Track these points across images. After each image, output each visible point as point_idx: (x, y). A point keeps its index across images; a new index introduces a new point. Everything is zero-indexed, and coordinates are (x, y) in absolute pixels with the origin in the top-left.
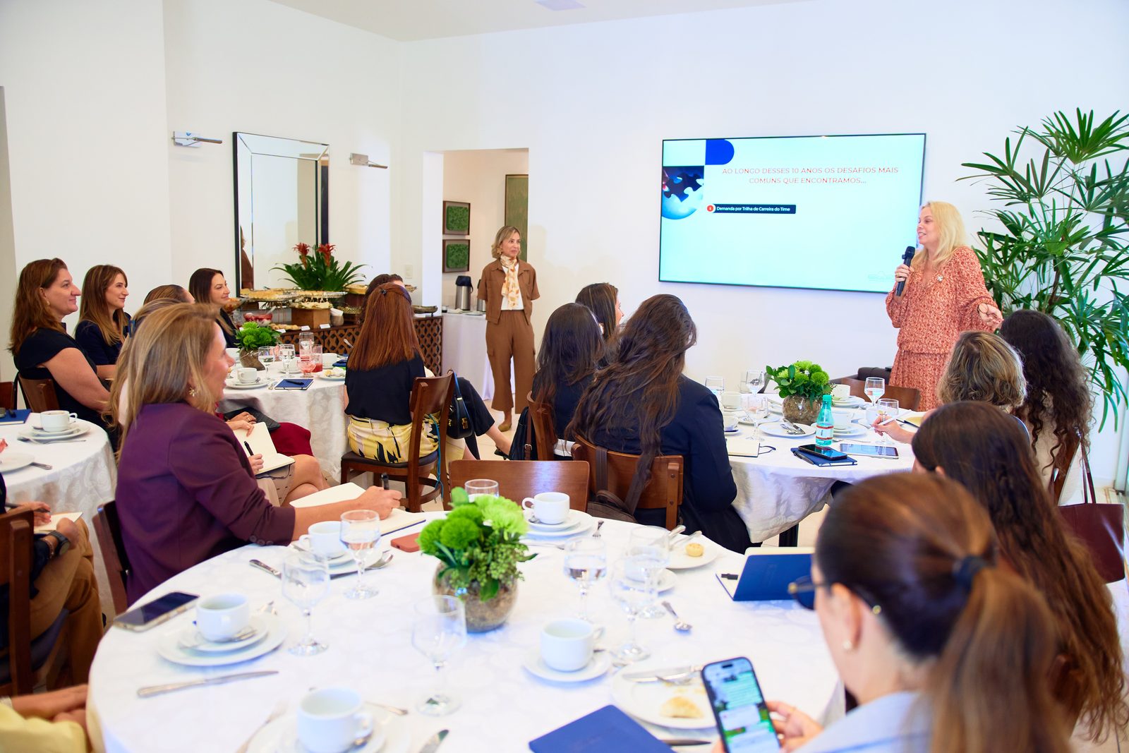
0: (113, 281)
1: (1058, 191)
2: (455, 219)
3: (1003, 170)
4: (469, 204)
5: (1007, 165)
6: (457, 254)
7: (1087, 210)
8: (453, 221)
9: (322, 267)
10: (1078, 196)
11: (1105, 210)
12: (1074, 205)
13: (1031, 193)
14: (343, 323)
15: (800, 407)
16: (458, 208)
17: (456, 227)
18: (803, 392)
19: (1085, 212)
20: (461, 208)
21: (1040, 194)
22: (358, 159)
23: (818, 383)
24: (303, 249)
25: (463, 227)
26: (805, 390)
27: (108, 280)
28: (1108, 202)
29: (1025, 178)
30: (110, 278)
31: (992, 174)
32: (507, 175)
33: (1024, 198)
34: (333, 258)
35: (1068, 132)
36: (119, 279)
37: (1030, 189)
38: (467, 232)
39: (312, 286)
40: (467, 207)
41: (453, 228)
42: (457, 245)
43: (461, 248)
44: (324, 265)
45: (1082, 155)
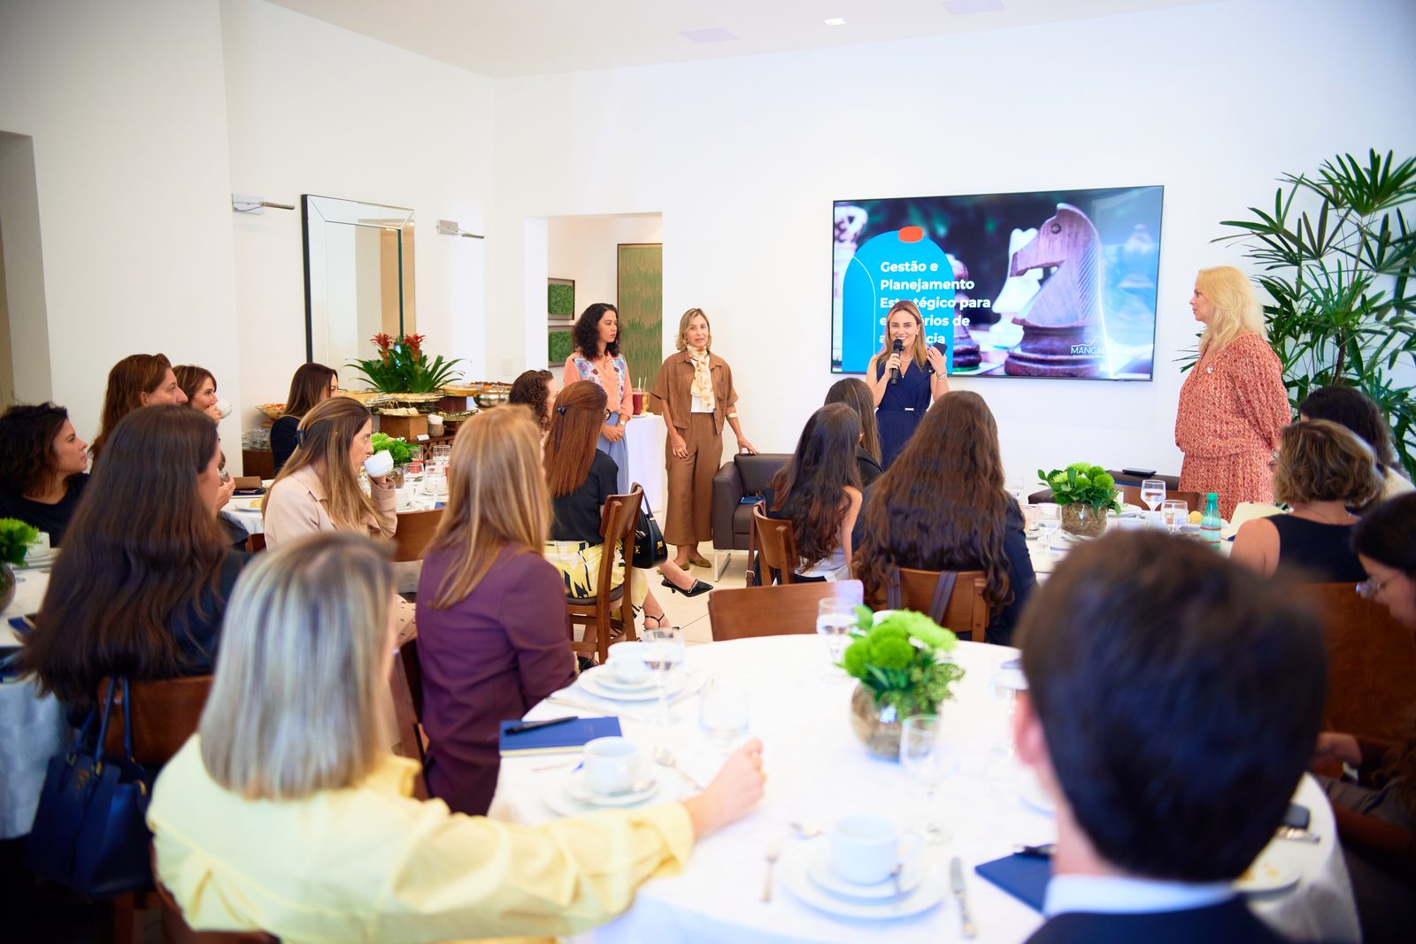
0: (201, 386)
1: (1341, 250)
2: (559, 299)
3: (1270, 227)
4: (574, 281)
5: (1275, 221)
6: (560, 344)
7: (1377, 272)
8: (556, 302)
9: (409, 363)
10: (1365, 255)
11: (1399, 270)
12: (1361, 265)
13: (1304, 253)
14: (443, 432)
15: (1081, 516)
16: (562, 286)
17: (559, 311)
18: (1085, 498)
19: (1375, 274)
20: (565, 286)
21: (1317, 254)
22: (447, 228)
23: (1103, 488)
24: (383, 341)
25: (567, 310)
26: (1088, 496)
27: (195, 386)
28: (1401, 262)
29: (1296, 234)
30: (197, 382)
31: (1254, 233)
32: (619, 245)
33: (1294, 260)
34: (421, 351)
35: (1354, 178)
36: (207, 384)
37: (1302, 247)
38: (571, 316)
39: (395, 387)
40: (572, 285)
41: (556, 311)
42: (561, 333)
43: (566, 335)
44: (411, 360)
45: (1373, 205)
